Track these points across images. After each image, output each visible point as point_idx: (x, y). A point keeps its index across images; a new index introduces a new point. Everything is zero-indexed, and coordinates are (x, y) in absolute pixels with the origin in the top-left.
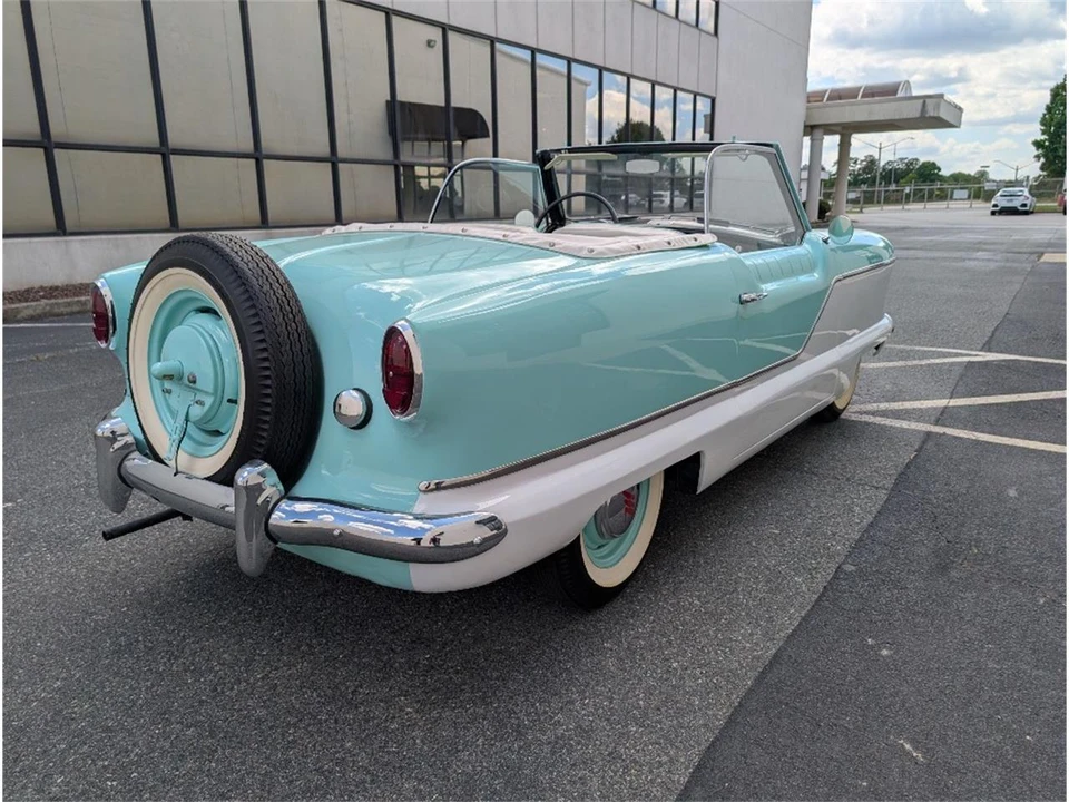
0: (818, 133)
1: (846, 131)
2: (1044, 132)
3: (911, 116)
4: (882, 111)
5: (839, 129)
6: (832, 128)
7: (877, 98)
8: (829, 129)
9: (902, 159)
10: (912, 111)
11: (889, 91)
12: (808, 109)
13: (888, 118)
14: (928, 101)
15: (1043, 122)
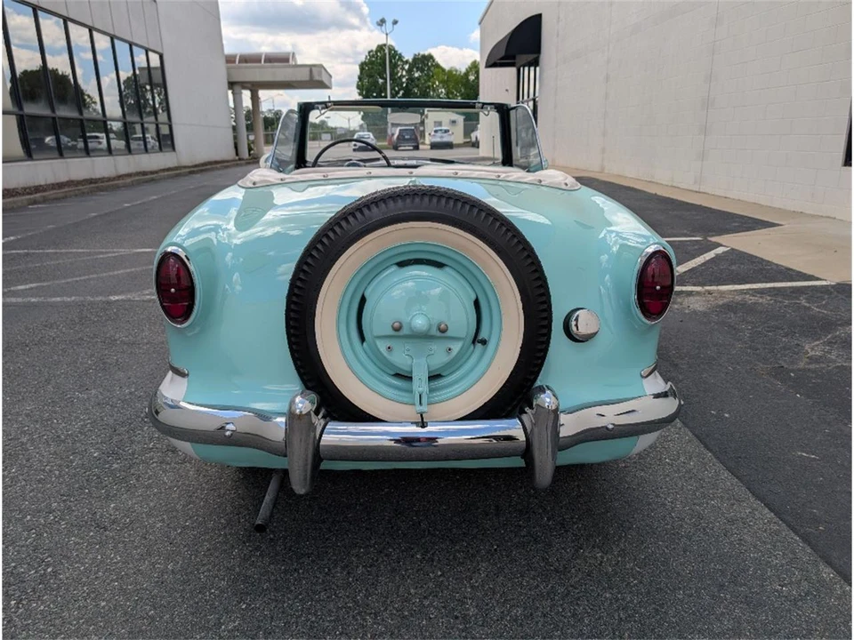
0: (237, 88)
1: (255, 87)
2: (360, 94)
3: (303, 79)
4: (281, 74)
5: (249, 85)
6: (246, 85)
7: (276, 64)
8: (244, 85)
9: (270, 111)
10: (304, 76)
11: (283, 59)
12: (228, 69)
13: (287, 79)
14: (314, 69)
15: (358, 87)
